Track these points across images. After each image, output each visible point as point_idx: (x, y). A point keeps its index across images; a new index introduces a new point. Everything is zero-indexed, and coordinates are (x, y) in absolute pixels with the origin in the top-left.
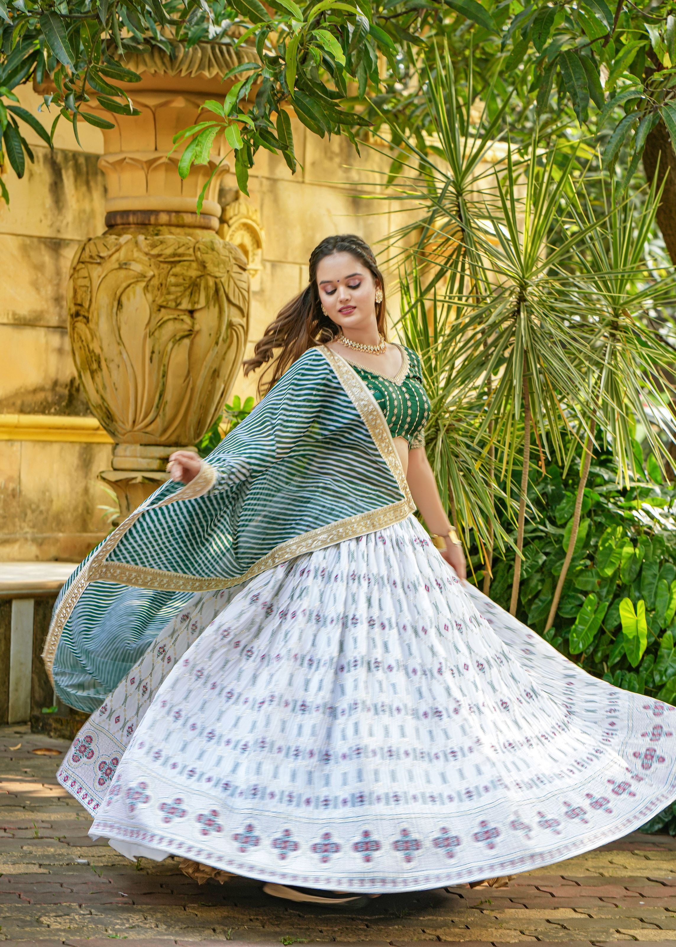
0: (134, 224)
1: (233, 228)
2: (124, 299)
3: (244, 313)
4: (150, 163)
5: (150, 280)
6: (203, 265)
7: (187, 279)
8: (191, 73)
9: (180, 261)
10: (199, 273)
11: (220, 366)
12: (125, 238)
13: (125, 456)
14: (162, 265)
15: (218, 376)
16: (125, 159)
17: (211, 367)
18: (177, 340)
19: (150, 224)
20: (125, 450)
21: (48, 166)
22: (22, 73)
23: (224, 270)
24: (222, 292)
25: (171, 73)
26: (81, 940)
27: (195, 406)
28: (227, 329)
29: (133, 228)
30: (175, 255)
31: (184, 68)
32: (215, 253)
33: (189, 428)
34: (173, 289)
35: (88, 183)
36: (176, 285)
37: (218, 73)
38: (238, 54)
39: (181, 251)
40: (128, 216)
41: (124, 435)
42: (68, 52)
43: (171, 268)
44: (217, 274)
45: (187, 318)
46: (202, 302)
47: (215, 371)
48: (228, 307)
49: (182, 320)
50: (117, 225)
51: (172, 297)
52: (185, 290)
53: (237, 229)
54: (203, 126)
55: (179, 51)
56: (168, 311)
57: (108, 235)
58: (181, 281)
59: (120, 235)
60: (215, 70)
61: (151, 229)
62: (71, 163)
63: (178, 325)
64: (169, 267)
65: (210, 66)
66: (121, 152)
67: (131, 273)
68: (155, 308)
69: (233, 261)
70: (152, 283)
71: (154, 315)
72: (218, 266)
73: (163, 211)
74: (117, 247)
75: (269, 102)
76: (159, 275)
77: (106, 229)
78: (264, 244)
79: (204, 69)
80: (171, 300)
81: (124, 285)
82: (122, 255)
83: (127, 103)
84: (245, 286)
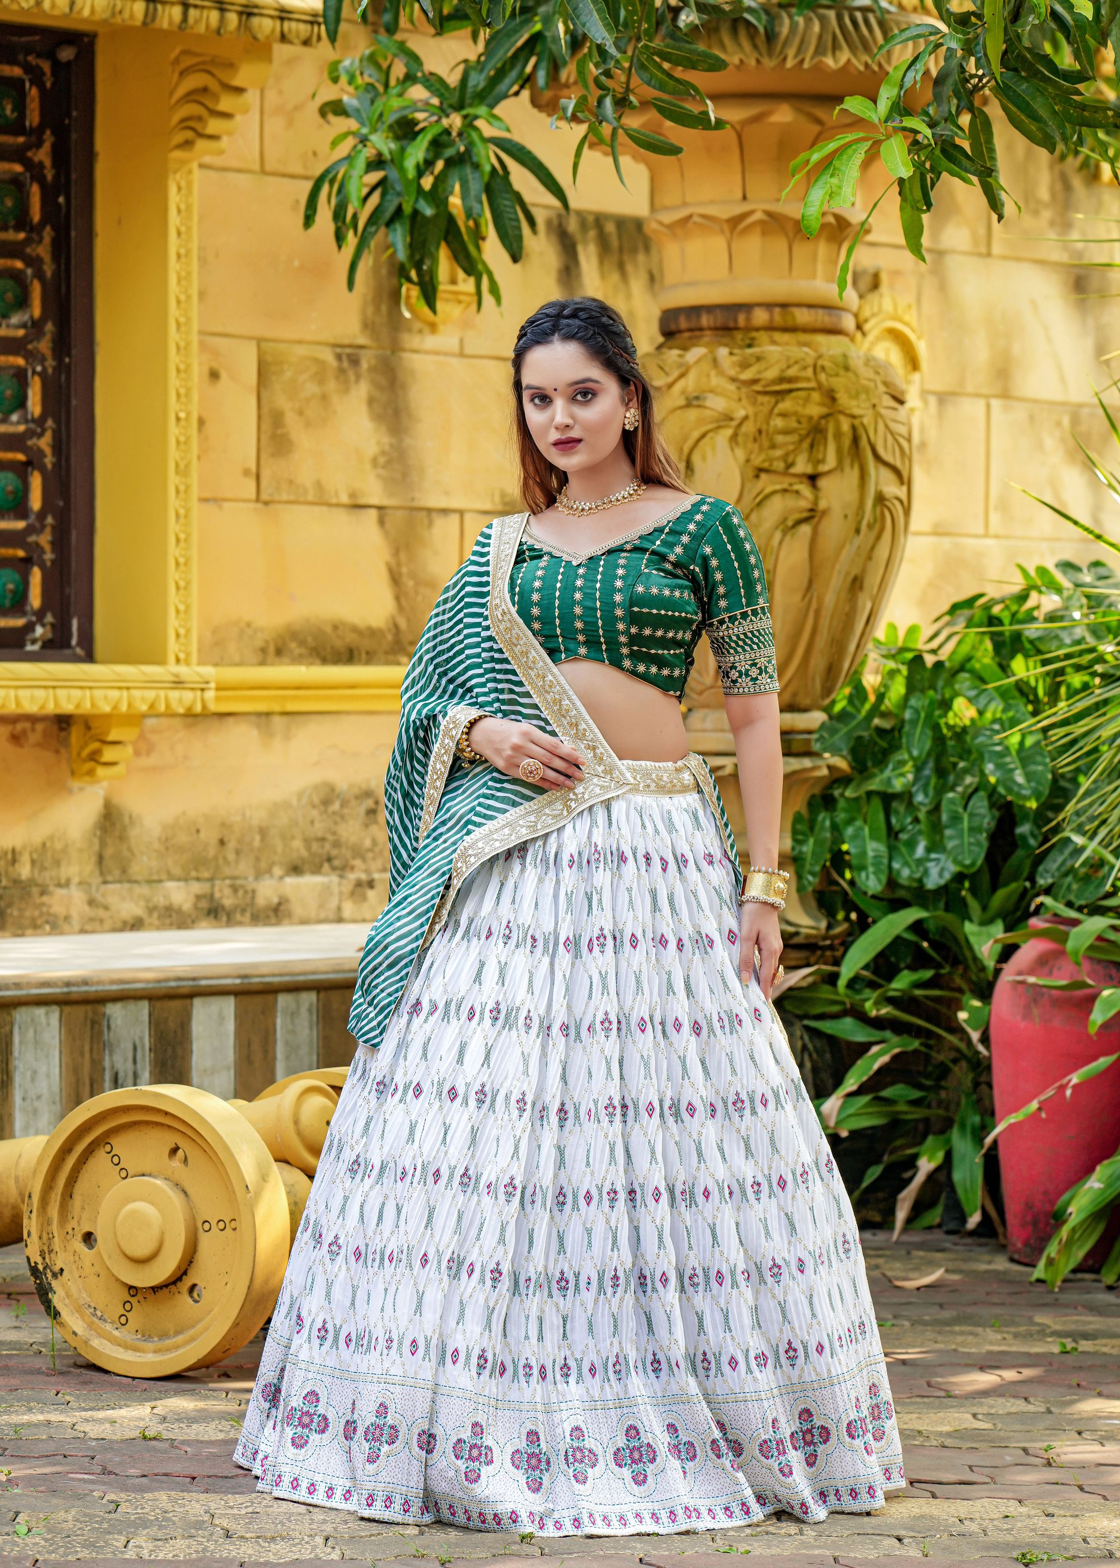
0: (710, 329)
1: (871, 337)
2: (696, 459)
3: (902, 477)
4: (735, 222)
5: (740, 425)
6: (831, 396)
7: (804, 420)
8: (802, 62)
9: (790, 391)
10: (824, 410)
11: (864, 571)
12: (696, 353)
13: (704, 731)
14: (761, 399)
15: (861, 588)
16: (690, 217)
17: (848, 573)
18: (789, 527)
19: (737, 329)
20: (704, 719)
21: (554, 239)
22: (514, 74)
23: (868, 404)
24: (864, 442)
25: (769, 63)
26: (669, 1556)
27: (821, 642)
28: (874, 506)
29: (708, 336)
30: (781, 380)
31: (791, 52)
32: (850, 374)
33: (813, 680)
34: (780, 439)
35: (621, 267)
36: (786, 432)
37: (849, 61)
38: (882, 24)
39: (792, 372)
40: (699, 316)
41: (701, 693)
42: (603, 19)
43: (776, 403)
44: (856, 411)
45: (804, 489)
46: (831, 461)
47: (855, 579)
48: (877, 469)
49: (797, 492)
50: (680, 331)
51: (778, 453)
52: (801, 441)
53: (878, 339)
54: (842, 142)
55: (781, 24)
56: (772, 477)
57: (664, 350)
58: (794, 424)
59: (685, 349)
60: (845, 55)
61: (739, 336)
62: (592, 234)
63: (791, 502)
64: (773, 400)
65: (835, 47)
66: (685, 204)
67: (708, 413)
68: (751, 473)
69: (882, 388)
70: (744, 429)
71: (748, 485)
72: (856, 396)
73: (760, 305)
74: (682, 370)
75: (957, 94)
76: (756, 415)
77: (661, 339)
78: (924, 364)
79: (824, 54)
80: (778, 459)
81: (696, 434)
82: (690, 383)
83: (702, 109)
84: (902, 430)
